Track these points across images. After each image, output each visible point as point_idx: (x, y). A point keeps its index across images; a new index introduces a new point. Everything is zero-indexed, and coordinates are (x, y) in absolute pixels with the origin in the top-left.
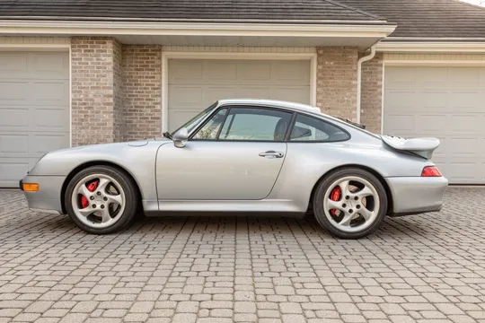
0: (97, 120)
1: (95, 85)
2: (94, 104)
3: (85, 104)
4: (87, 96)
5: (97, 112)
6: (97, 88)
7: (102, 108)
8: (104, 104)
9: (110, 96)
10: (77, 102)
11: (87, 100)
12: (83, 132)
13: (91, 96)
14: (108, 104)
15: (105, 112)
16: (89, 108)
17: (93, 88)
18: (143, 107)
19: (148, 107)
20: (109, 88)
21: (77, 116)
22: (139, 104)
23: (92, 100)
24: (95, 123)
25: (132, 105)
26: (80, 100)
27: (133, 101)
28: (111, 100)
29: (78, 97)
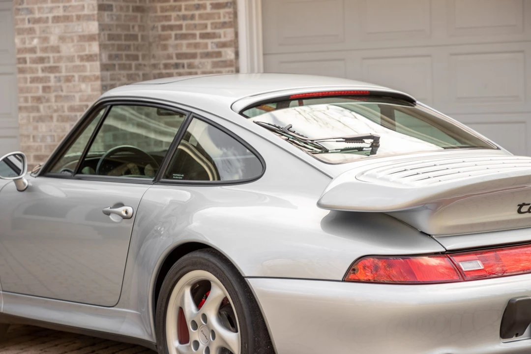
0: (67, 98)
1: (60, 13)
2: (60, 59)
3: (42, 60)
4: (45, 39)
5: (68, 79)
6: (67, 19)
7: (76, 68)
8: (82, 58)
9: (91, 38)
10: (28, 56)
11: (45, 50)
12: (43, 128)
13: (53, 40)
14: (90, 58)
15: (84, 79)
16: (53, 69)
17: (56, 19)
18: (194, 56)
19: (207, 55)
20: (89, 18)
21: (28, 90)
22: (184, 50)
23: (56, 49)
24: (66, 105)
25: (171, 51)
26: (33, 50)
27: (172, 42)
28: (95, 48)
29: (28, 46)
